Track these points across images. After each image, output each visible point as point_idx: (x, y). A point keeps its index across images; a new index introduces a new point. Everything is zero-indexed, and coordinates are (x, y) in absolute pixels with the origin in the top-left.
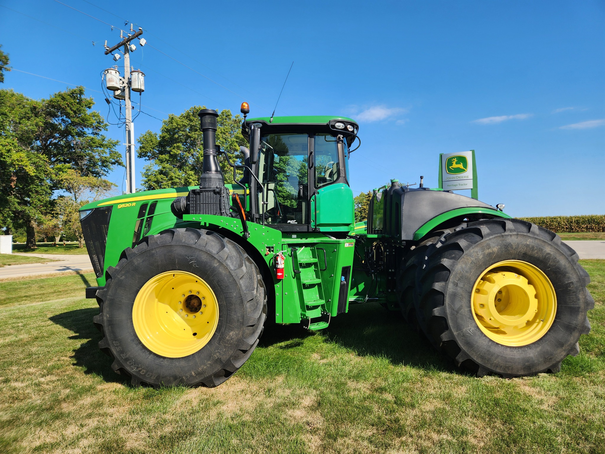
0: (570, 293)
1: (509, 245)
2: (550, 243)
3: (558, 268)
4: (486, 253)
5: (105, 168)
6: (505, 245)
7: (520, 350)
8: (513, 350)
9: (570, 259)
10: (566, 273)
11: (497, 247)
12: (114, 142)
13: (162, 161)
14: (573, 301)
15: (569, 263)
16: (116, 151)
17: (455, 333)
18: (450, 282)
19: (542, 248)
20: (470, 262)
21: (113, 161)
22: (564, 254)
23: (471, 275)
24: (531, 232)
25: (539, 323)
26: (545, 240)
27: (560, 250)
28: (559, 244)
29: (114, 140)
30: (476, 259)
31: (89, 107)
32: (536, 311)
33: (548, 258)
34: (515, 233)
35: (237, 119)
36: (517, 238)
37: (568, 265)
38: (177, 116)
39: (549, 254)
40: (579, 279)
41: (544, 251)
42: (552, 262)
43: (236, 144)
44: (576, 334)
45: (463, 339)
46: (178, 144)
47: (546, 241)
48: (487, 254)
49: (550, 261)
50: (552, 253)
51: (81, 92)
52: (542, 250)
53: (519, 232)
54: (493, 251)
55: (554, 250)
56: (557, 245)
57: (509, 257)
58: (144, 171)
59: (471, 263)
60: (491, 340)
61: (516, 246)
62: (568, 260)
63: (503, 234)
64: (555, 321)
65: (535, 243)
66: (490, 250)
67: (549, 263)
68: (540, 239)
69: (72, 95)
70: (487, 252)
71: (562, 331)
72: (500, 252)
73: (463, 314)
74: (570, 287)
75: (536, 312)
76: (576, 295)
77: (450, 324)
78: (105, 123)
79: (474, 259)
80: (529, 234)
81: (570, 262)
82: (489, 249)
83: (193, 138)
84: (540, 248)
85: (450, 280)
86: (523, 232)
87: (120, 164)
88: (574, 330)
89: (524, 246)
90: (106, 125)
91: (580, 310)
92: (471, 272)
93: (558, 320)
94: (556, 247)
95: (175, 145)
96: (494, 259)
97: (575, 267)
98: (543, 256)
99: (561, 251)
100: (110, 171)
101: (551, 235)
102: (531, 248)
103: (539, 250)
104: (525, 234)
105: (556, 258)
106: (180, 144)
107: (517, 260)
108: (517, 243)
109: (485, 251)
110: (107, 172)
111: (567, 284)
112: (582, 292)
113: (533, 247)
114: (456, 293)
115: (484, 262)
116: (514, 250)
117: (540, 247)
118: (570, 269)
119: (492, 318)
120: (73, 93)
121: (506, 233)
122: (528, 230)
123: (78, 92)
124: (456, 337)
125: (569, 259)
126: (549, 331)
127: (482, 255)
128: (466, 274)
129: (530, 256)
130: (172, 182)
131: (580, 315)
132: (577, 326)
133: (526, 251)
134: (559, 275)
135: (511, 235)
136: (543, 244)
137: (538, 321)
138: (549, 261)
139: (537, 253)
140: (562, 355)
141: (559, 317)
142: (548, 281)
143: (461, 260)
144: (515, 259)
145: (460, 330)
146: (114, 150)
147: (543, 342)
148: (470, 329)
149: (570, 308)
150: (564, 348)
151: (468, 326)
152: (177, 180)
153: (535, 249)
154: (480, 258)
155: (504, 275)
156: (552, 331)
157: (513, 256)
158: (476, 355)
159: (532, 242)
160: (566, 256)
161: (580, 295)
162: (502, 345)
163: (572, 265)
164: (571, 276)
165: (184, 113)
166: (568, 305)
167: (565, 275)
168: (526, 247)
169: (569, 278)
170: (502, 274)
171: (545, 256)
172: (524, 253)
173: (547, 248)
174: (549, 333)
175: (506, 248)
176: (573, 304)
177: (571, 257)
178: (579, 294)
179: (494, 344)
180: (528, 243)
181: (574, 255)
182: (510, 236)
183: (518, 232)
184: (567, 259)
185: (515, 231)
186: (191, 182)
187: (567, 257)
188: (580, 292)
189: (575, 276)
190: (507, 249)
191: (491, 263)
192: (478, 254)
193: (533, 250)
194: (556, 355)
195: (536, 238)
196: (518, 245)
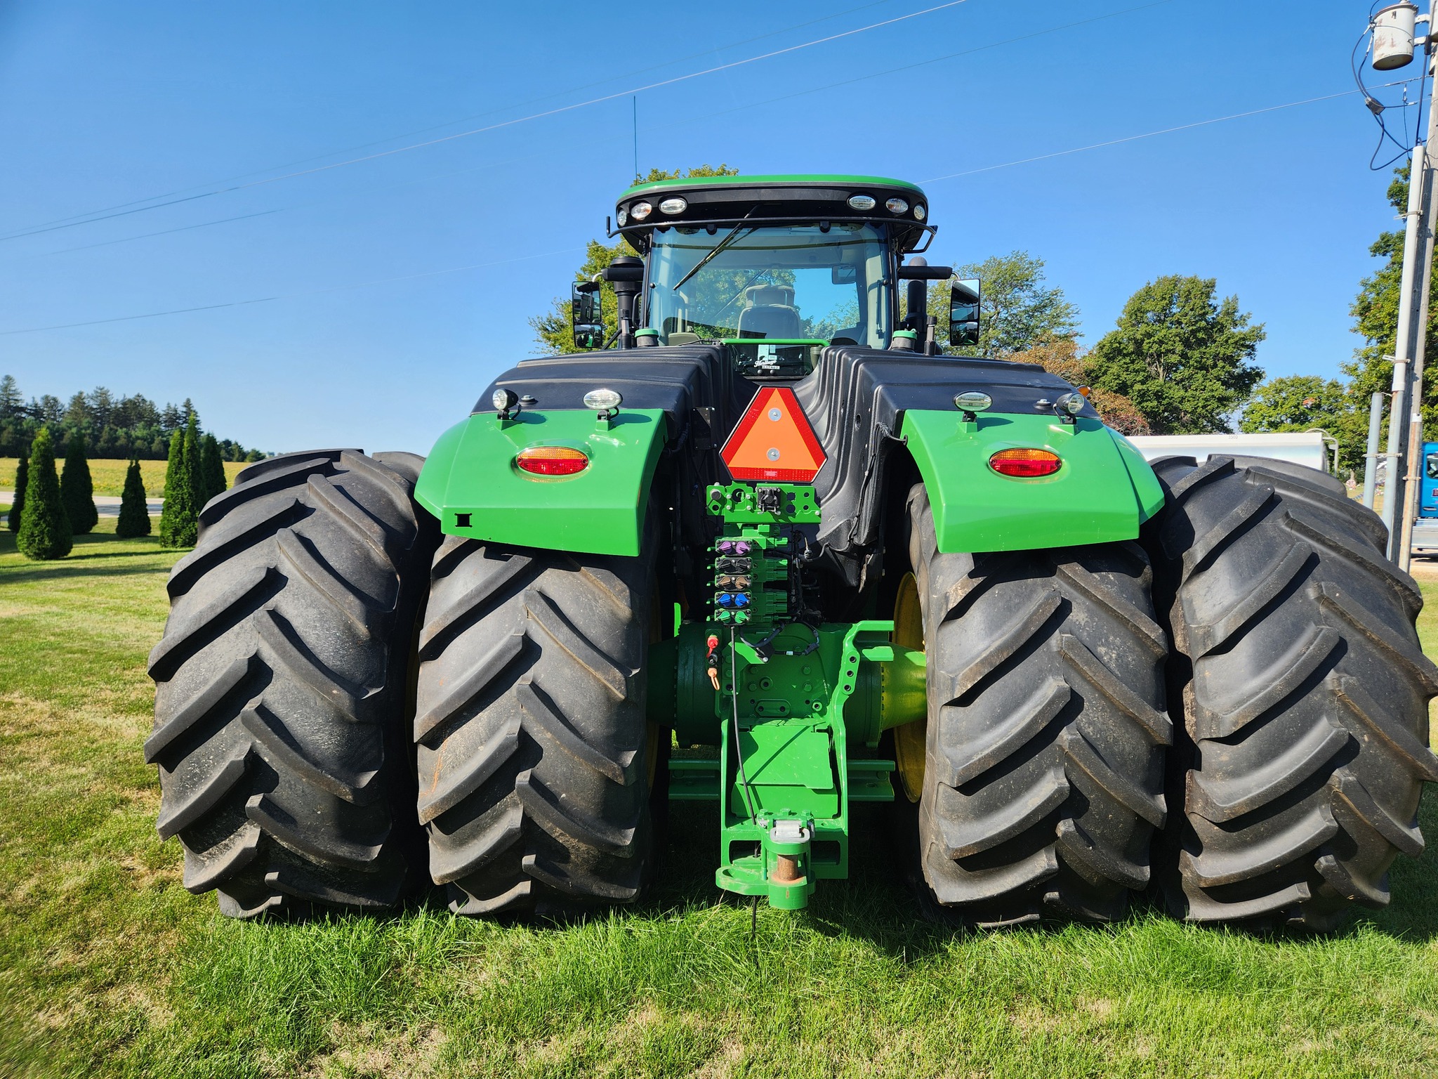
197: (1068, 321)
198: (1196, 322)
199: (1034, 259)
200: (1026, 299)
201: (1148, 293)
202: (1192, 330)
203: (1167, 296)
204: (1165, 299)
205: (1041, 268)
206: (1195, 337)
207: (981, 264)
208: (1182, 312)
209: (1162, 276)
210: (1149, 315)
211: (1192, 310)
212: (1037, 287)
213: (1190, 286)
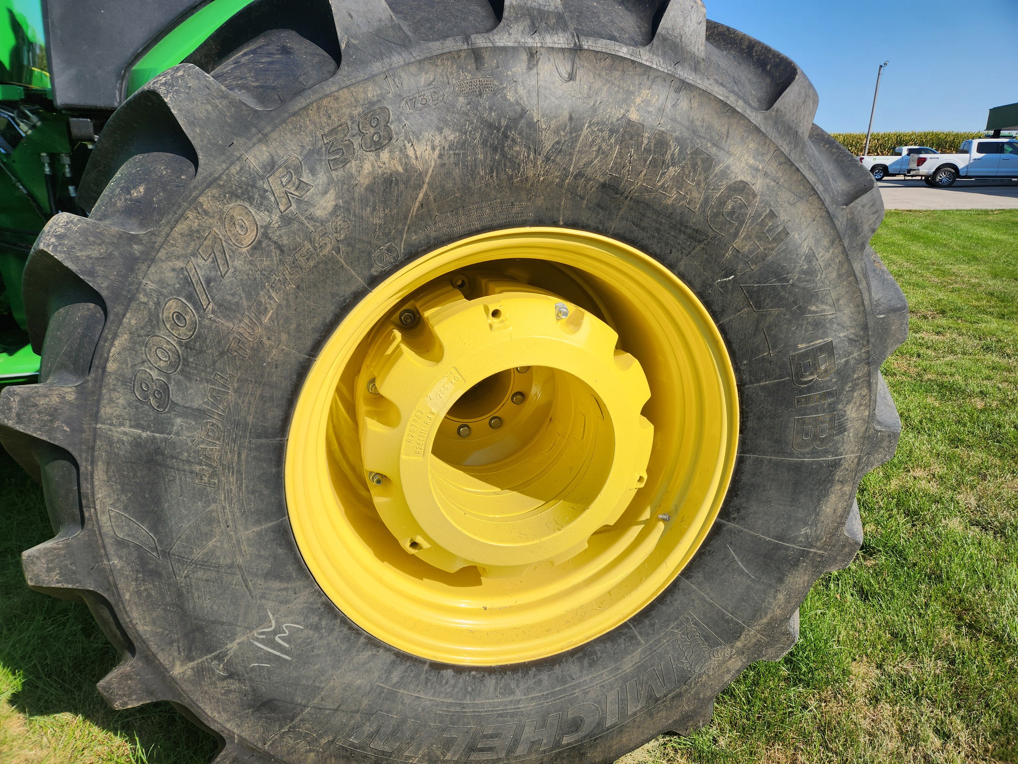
0: (808, 400)
1: (514, 122)
2: (756, 118)
3: (778, 273)
4: (364, 181)
6: (490, 126)
7: (544, 676)
8: (513, 685)
9: (841, 221)
10: (812, 296)
11: (438, 139)
14: (816, 437)
15: (832, 242)
17: (179, 670)
18: (111, 380)
19: (714, 150)
20: (250, 237)
22: (820, 188)
23: (259, 330)
24: (665, 39)
25: (649, 527)
26: (731, 100)
27: (801, 166)
28: (804, 130)
30: (287, 220)
32: (641, 479)
33: (732, 213)
34: (560, 40)
36: (571, 77)
37: (824, 255)
39: (742, 188)
40: (865, 327)
41: (717, 170)
42: (748, 237)
44: (798, 579)
45: (229, 692)
47: (740, 106)
48: (370, 189)
49: (742, 234)
50: (758, 185)
52: (709, 162)
53: (588, 35)
54: (408, 168)
55: (773, 168)
56: (790, 132)
57: (516, 209)
59: (256, 247)
60: (402, 657)
61: (556, 132)
62: (834, 227)
63: (480, 41)
64: (717, 529)
65: (674, 120)
66: (385, 155)
67: (737, 243)
68: (705, 93)
70: (367, 167)
71: (742, 572)
72: (457, 172)
73: (225, 561)
74: (815, 367)
75: (642, 485)
76: (832, 408)
77: (140, 628)
79: (276, 217)
80: (645, 56)
81: (837, 238)
82: (378, 147)
84: (696, 152)
85: (111, 366)
86: (612, 38)
88: (795, 564)
89: (612, 132)
91: (839, 475)
92: (261, 310)
93: (731, 525)
94: (785, 149)
96: (420, 217)
97: (857, 267)
98: (706, 200)
99: (807, 174)
101: (769, 74)
102: (648, 151)
103: (694, 166)
104: (623, 51)
105: (772, 215)
107: (567, 225)
108: (566, 114)
109: (353, 165)
111: (806, 355)
112: (865, 391)
113: (661, 143)
114: (158, 451)
115: (349, 242)
116: (547, 159)
117: (699, 144)
118: (834, 275)
119: (419, 539)
121: (502, 39)
122: (646, 27)
124: (186, 687)
125: (837, 223)
126: (687, 573)
127: (331, 195)
128: (225, 324)
129: (637, 202)
131: (833, 498)
132: (812, 546)
133: (619, 166)
134: (775, 311)
135: (532, 54)
136: (719, 124)
137: (646, 515)
138: (736, 235)
139: (679, 182)
140: (728, 671)
141: (738, 510)
142: (714, 342)
143: (182, 227)
144: (555, 224)
145: (209, 651)
147: (653, 625)
148: (276, 629)
149: (797, 468)
150: (739, 644)
151: (264, 621)
153: (668, 157)
154: (319, 213)
155: (496, 313)
156: (699, 576)
157: (539, 201)
158: (310, 751)
159: (661, 110)
160: (828, 201)
161: (850, 407)
162: (459, 670)
163: (845, 252)
164: (829, 312)
166: (791, 455)
167: (803, 310)
168: (621, 141)
169: (819, 325)
170: (486, 309)
171: (722, 203)
172: (604, 185)
173: (737, 150)
174: (685, 582)
175: (495, 149)
176: (814, 453)
177: (847, 209)
178: (848, 403)
179: (417, 676)
180: (634, 116)
181: (865, 198)
182: (524, 57)
183: (578, 34)
184: (830, 218)
185: (565, 29)
187: (831, 209)
188: (853, 390)
189: (847, 311)
190: (504, 155)
191: (402, 248)
192: (301, 186)
193: (657, 165)
194: (704, 678)
195: (684, 86)
196: (574, 124)
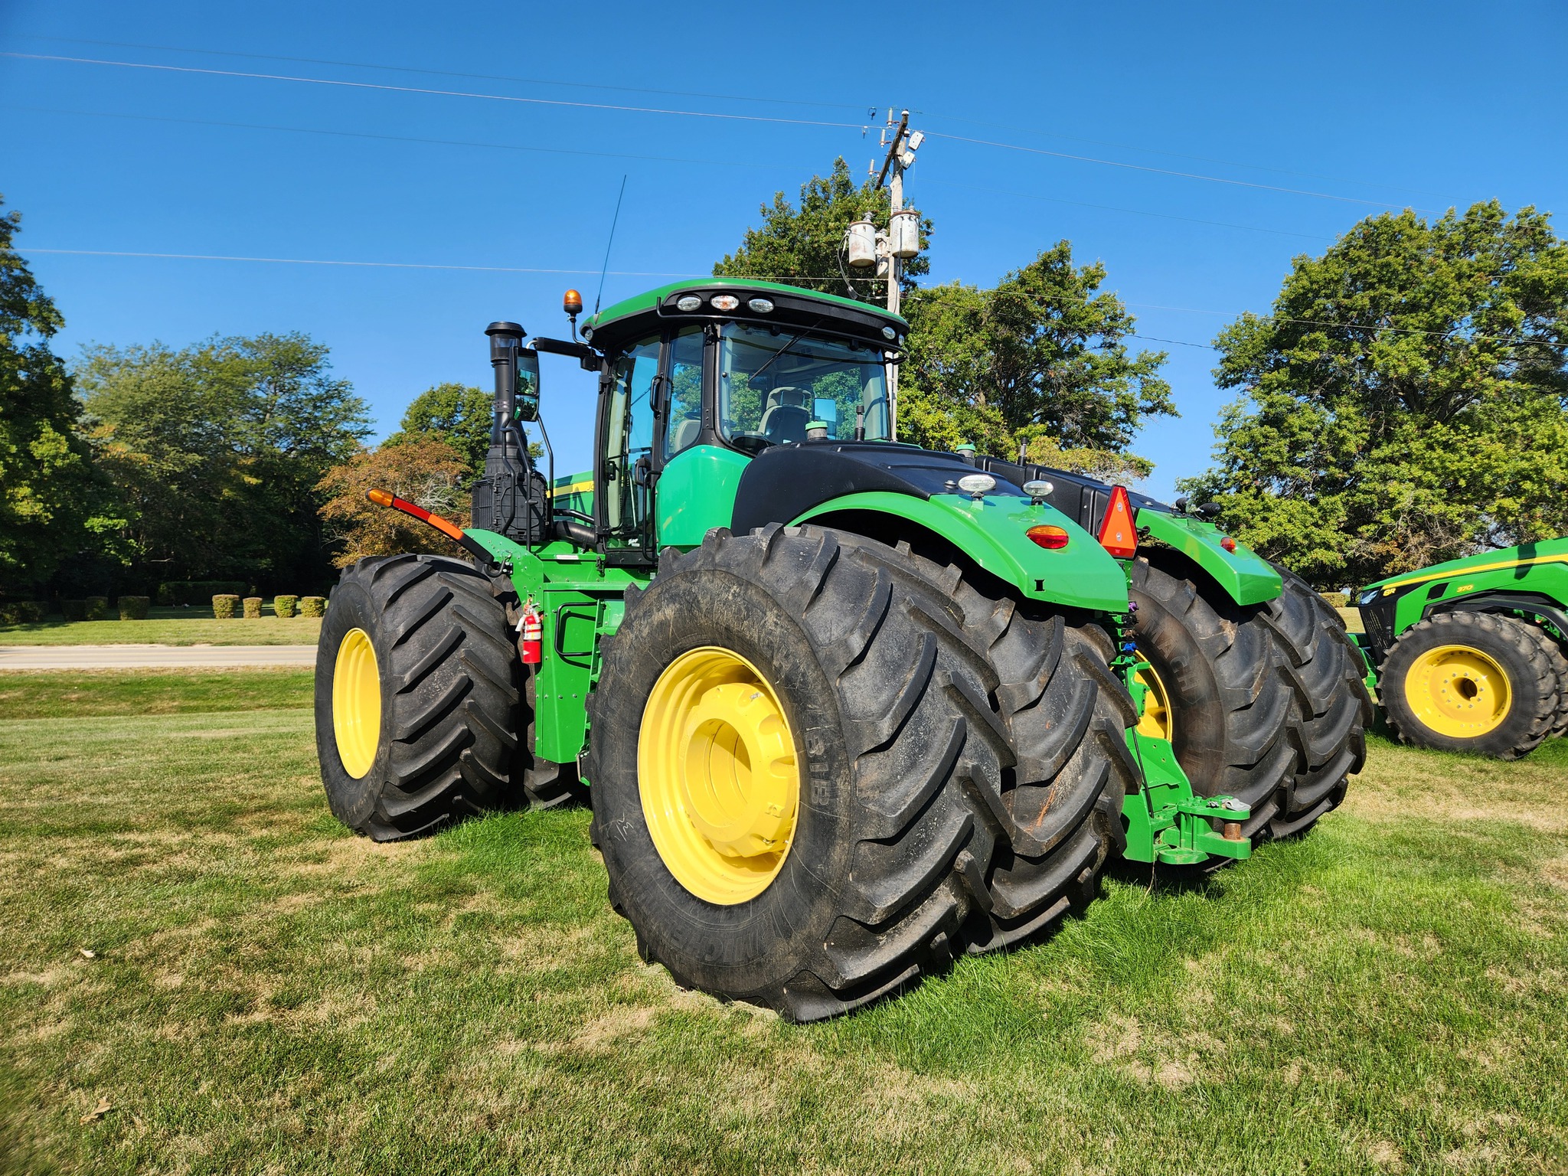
5: (1124, 425)
12: (1153, 357)
13: (1268, 389)
16: (1157, 379)
21: (1149, 404)
29: (1153, 353)
31: (1093, 287)
35: (1525, 223)
38: (1315, 257)
40: (839, 726)
43: (1510, 304)
46: (1313, 336)
51: (1063, 256)
58: (1220, 421)
60: (665, 867)
69: (1045, 267)
78: (1126, 316)
83: (1355, 310)
87: (1165, 410)
88: (819, 893)
90: (1130, 320)
91: (838, 831)
95: (1304, 337)
100: (1136, 431)
106: (1320, 335)
110: (1130, 433)
112: (846, 772)
120: (1045, 263)
123: (1055, 256)
130: (1291, 442)
131: (837, 849)
132: (827, 882)
146: (1152, 378)
148: (624, 824)
151: (621, 817)
152: (1307, 436)
161: (839, 780)
162: (683, 889)
164: (820, 711)
165: (1336, 243)
174: (775, 885)
178: (838, 776)
186: (1344, 437)
197: (362, 416)
198: (482, 433)
199: (319, 344)
200: (308, 385)
201: (432, 398)
202: (478, 441)
203: (453, 403)
204: (450, 406)
205: (326, 355)
206: (481, 447)
207: (253, 339)
208: (468, 422)
209: (445, 382)
210: (434, 420)
211: (477, 420)
212: (323, 374)
213: (474, 397)
